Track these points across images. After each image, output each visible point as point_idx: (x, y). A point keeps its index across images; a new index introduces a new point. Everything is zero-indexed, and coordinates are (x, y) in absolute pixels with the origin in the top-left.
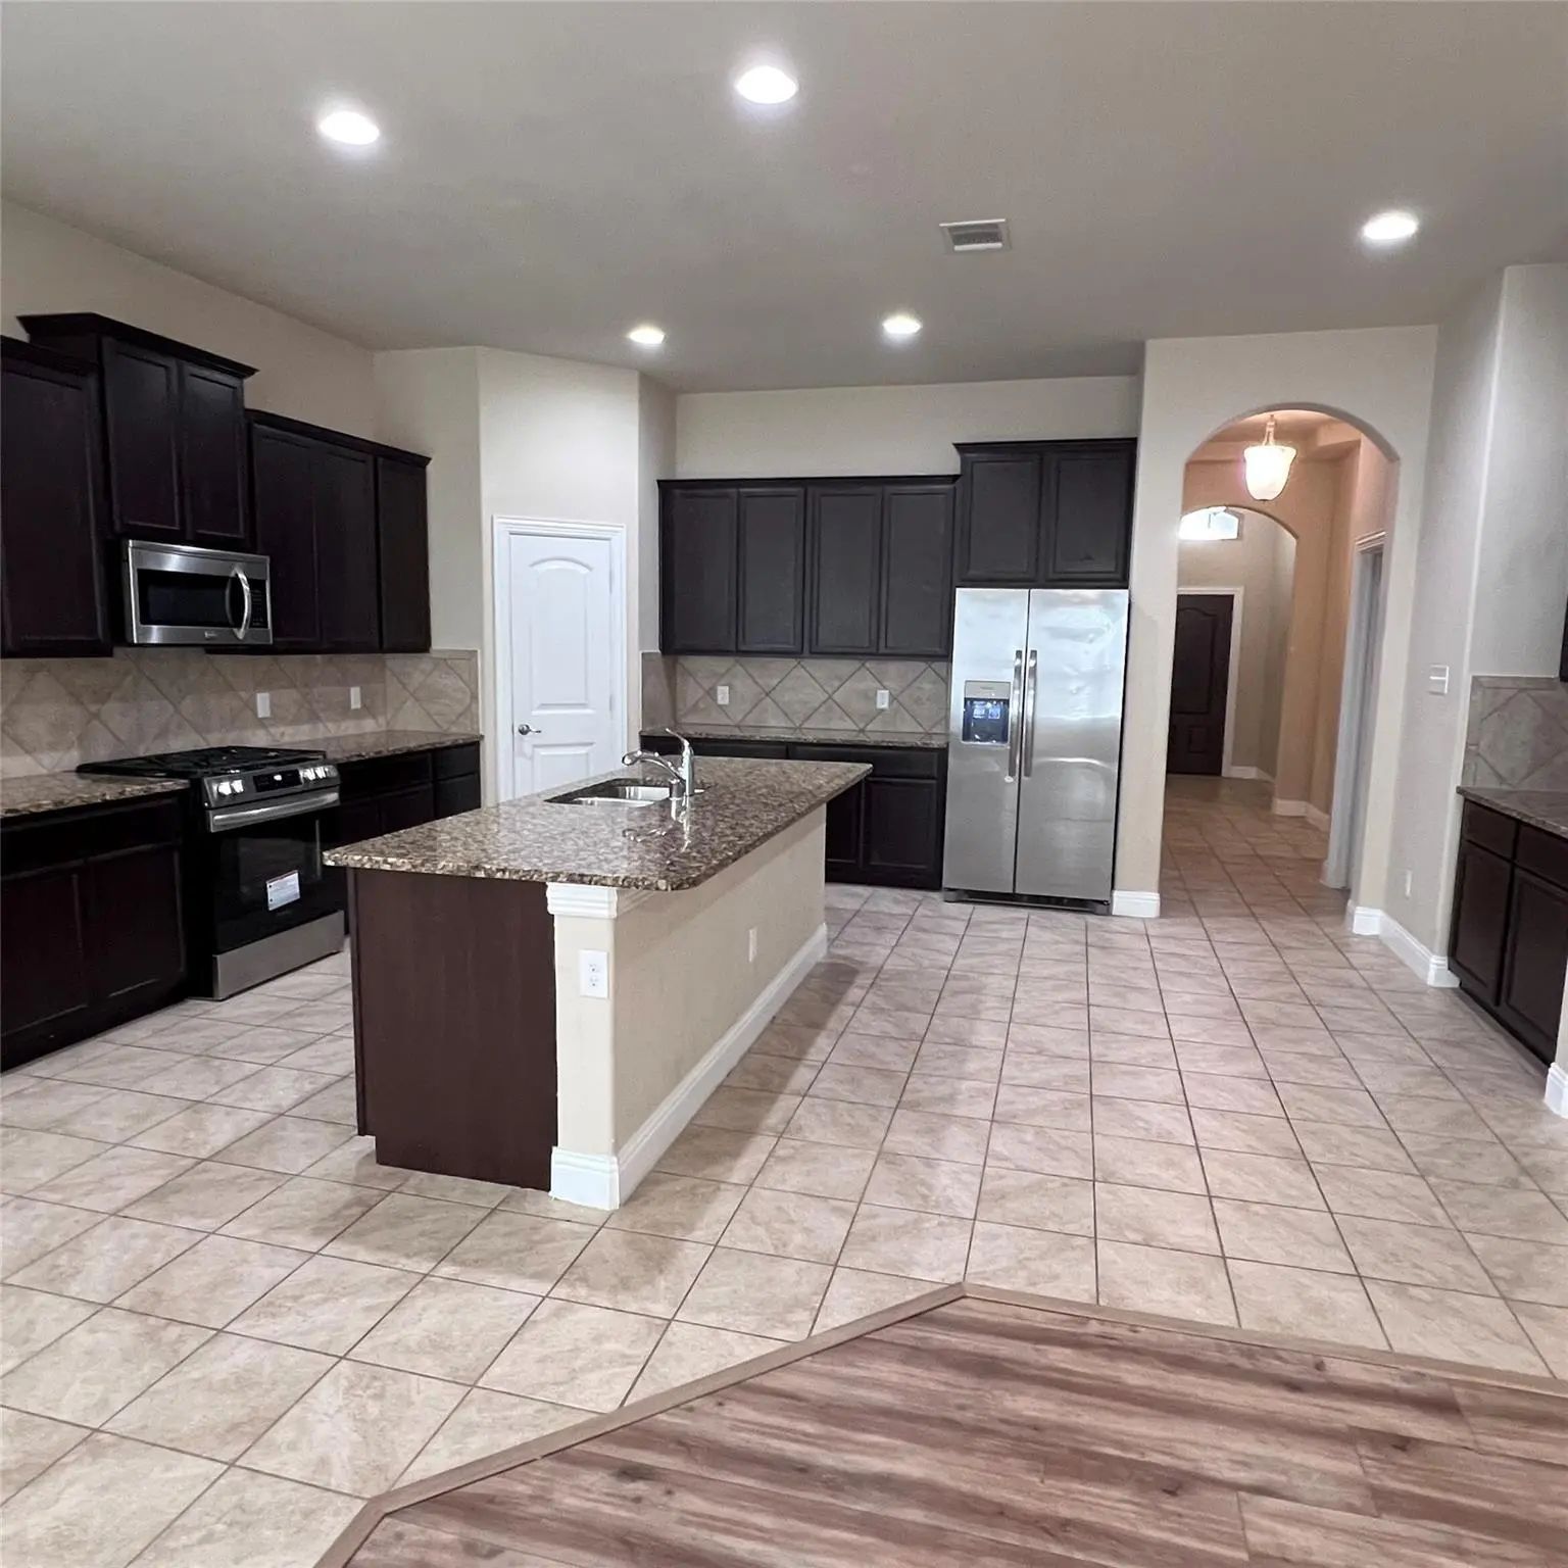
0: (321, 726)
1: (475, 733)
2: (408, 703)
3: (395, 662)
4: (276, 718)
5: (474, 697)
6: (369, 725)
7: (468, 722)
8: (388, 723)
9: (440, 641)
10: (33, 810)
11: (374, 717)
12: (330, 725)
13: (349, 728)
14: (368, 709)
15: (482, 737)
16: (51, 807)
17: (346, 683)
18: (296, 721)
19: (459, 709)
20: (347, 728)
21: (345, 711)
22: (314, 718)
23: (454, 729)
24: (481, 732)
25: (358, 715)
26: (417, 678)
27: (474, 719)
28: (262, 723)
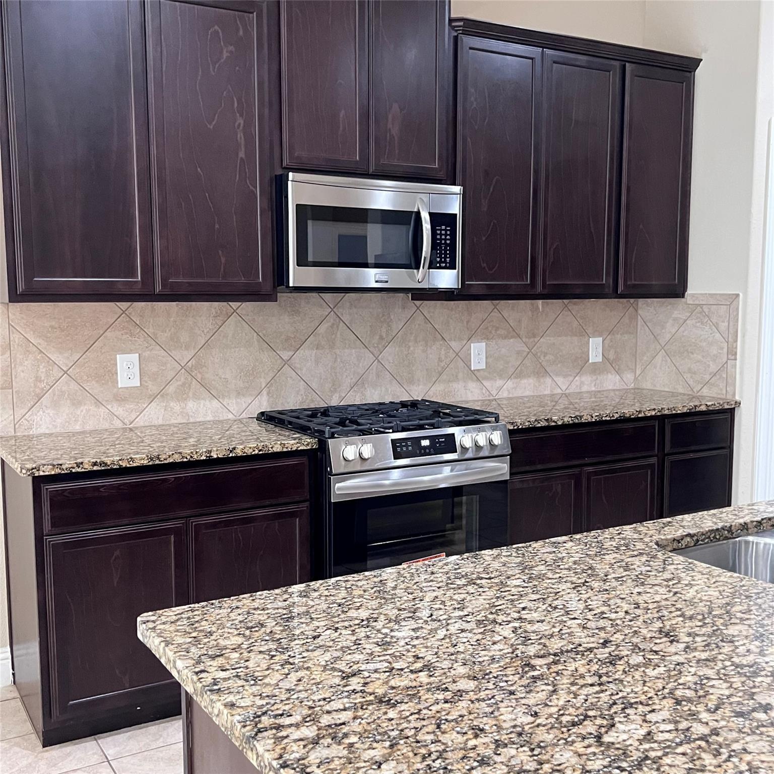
0: (548, 380)
1: (729, 397)
2: (659, 359)
3: (649, 308)
4: (493, 370)
5: (732, 353)
6: (611, 382)
7: (722, 385)
8: (636, 379)
9: (697, 284)
10: (124, 464)
11: (618, 372)
12: (560, 380)
13: (586, 384)
14: (611, 363)
15: (738, 404)
16: (145, 462)
17: (583, 333)
18: (518, 374)
19: (713, 368)
20: (582, 383)
21: (581, 363)
22: (541, 372)
23: (705, 392)
24: (737, 398)
25: (596, 369)
26: (670, 328)
27: (730, 381)
28: (475, 376)
